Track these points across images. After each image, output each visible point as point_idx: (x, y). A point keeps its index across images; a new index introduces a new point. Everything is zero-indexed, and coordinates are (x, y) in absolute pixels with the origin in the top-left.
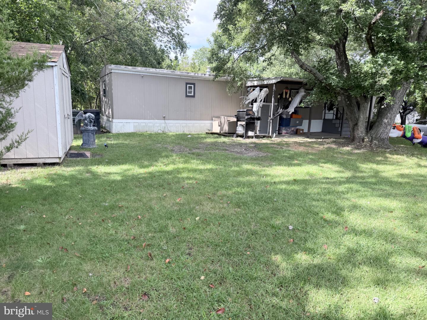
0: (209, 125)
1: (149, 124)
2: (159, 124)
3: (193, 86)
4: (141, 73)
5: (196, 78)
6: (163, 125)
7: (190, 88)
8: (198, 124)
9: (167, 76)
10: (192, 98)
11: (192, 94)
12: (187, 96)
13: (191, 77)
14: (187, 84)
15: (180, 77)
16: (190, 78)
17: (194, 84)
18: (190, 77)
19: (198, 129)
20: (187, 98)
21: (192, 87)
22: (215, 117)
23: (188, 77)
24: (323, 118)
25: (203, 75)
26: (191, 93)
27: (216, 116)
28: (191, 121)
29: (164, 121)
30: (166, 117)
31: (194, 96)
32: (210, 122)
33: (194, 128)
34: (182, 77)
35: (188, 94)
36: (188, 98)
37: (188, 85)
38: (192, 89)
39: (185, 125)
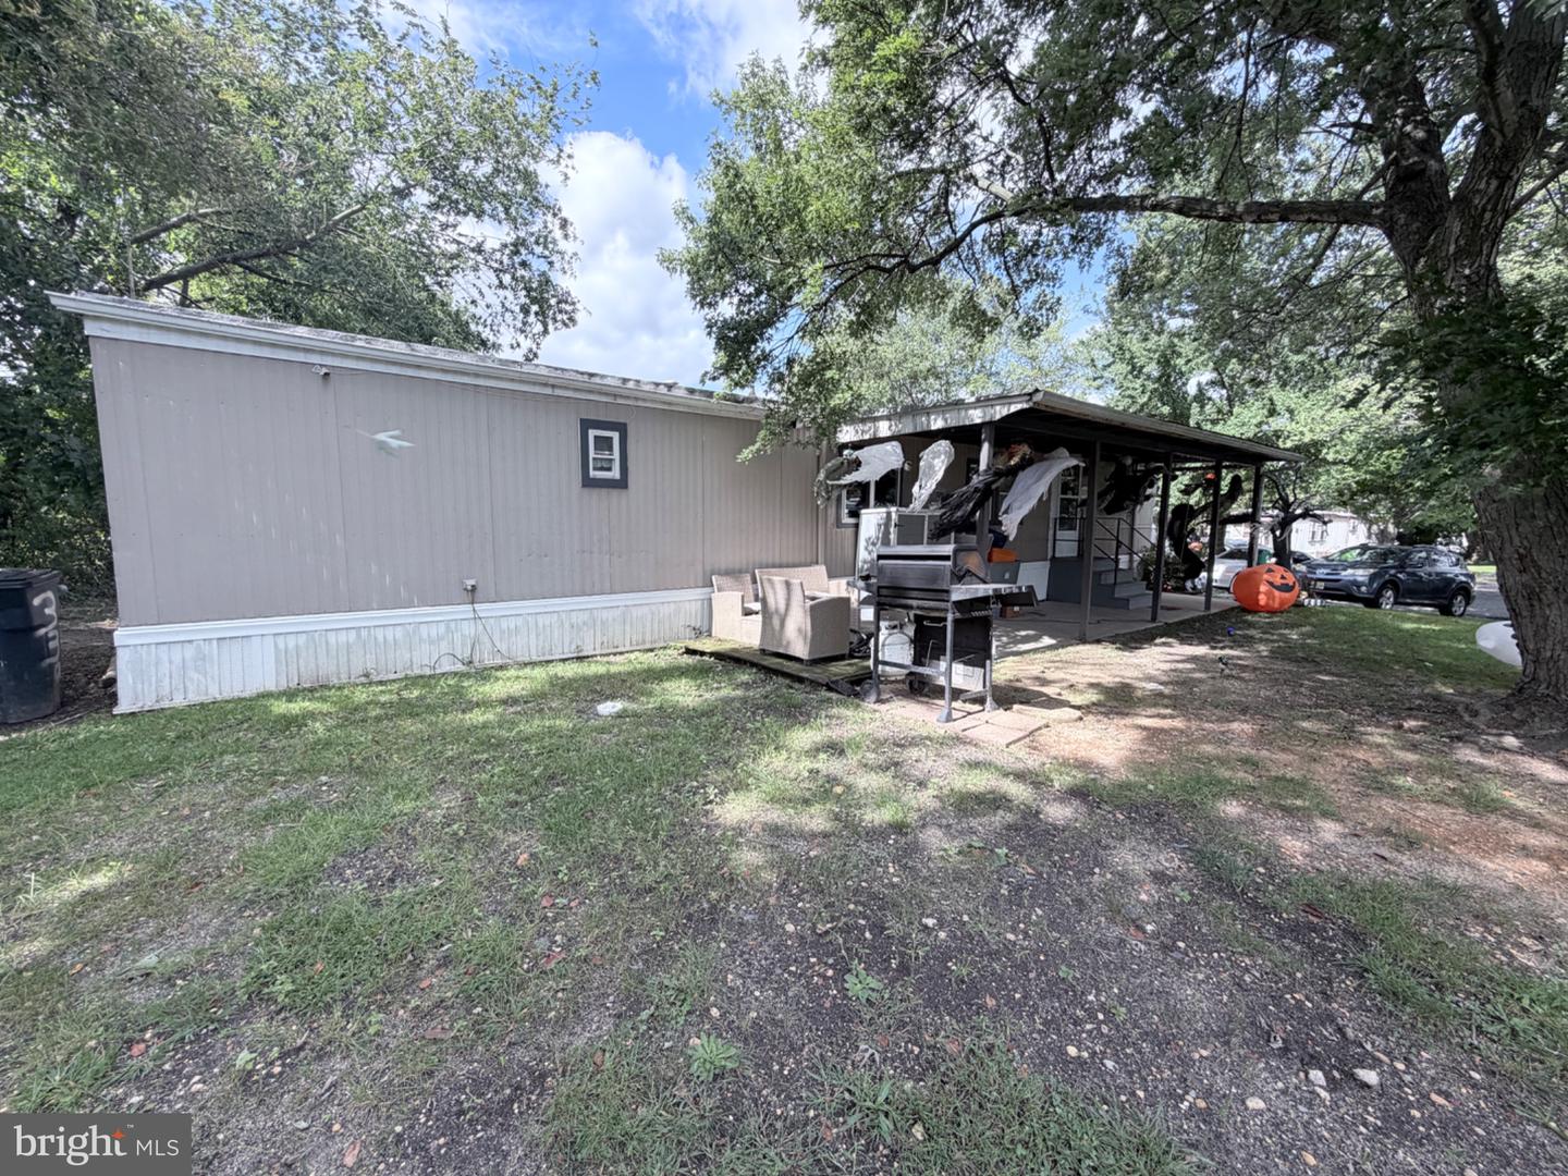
0: (695, 607)
1: (380, 634)
2: (442, 628)
3: (615, 436)
4: (315, 359)
5: (628, 397)
6: (469, 629)
7: (604, 444)
8: (646, 609)
9: (481, 382)
10: (615, 493)
11: (615, 474)
12: (588, 483)
13: (606, 394)
14: (586, 425)
15: (548, 391)
16: (604, 399)
17: (622, 428)
18: (600, 393)
19: (648, 630)
20: (586, 490)
21: (610, 439)
22: (720, 574)
23: (591, 392)
24: (1050, 555)
25: (663, 390)
26: (609, 469)
27: (723, 567)
28: (613, 597)
29: (469, 607)
30: (479, 589)
31: (622, 484)
32: (699, 593)
33: (628, 628)
34: (559, 392)
35: (592, 473)
36: (595, 493)
37: (592, 433)
38: (610, 449)
39: (585, 616)
